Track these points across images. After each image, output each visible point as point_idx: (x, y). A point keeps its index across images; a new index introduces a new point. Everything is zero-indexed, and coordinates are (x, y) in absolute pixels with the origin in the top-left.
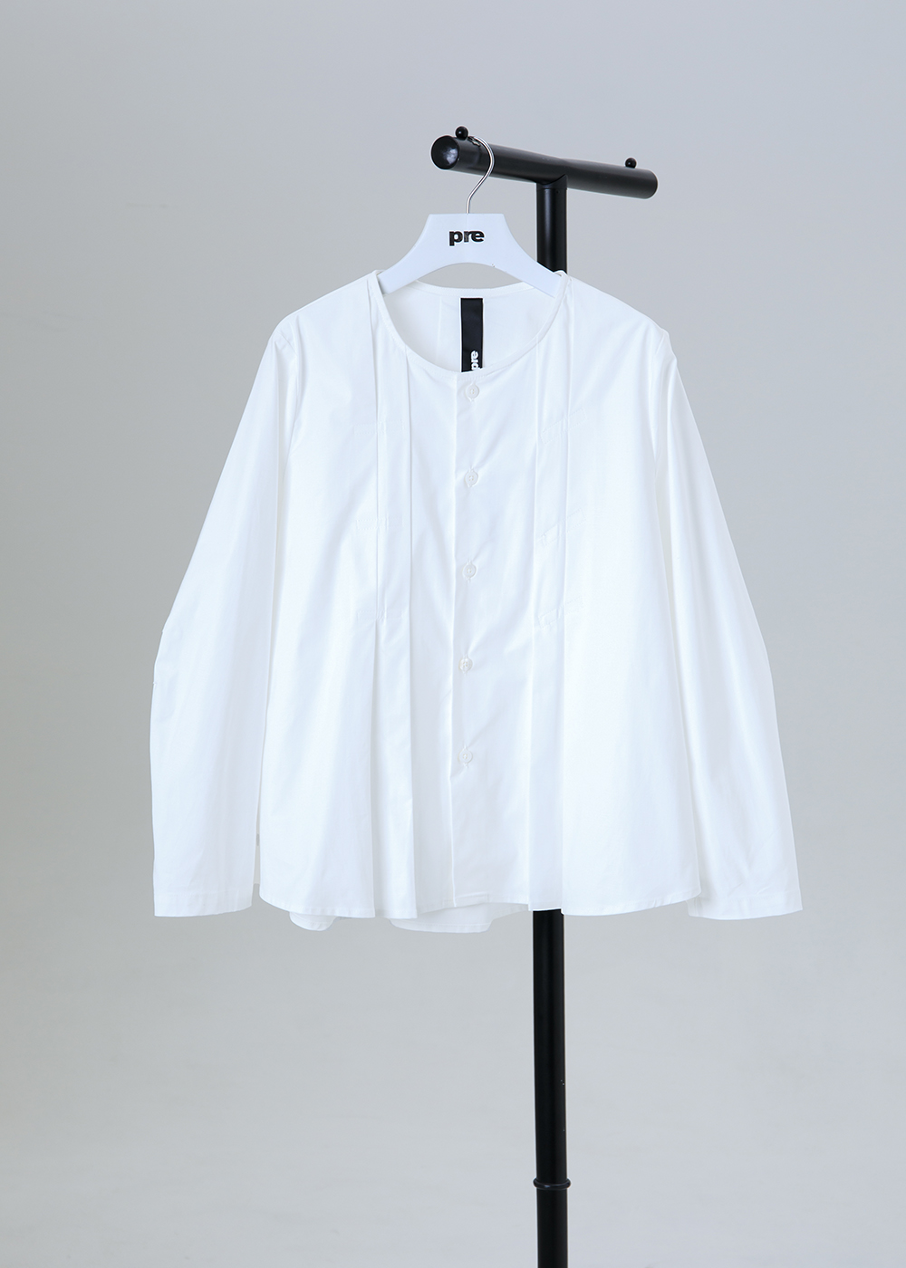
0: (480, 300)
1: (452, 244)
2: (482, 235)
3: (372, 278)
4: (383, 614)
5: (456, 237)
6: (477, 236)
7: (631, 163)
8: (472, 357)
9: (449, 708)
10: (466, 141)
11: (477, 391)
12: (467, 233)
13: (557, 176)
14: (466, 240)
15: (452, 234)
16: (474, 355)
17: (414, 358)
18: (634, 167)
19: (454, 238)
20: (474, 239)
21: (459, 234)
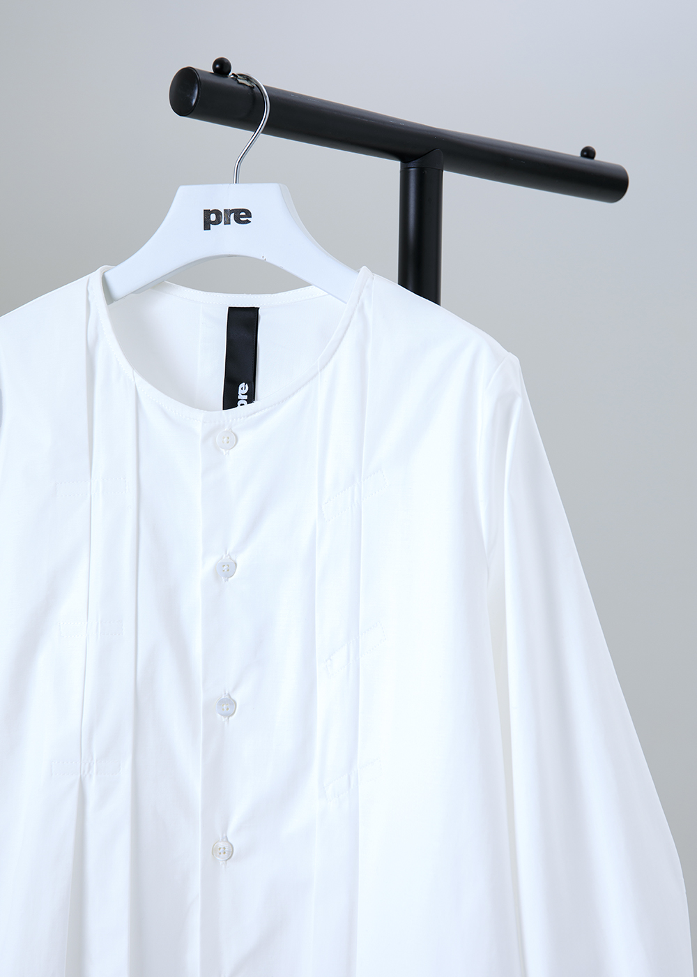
0: (255, 311)
1: (207, 227)
2: (248, 214)
3: (95, 278)
4: (90, 768)
5: (213, 217)
6: (242, 216)
8: (240, 392)
9: (195, 920)
10: (228, 79)
11: (233, 440)
12: (228, 212)
14: (228, 222)
15: (207, 213)
16: (243, 389)
17: (149, 392)
19: (211, 219)
20: (238, 220)
21: (217, 213)
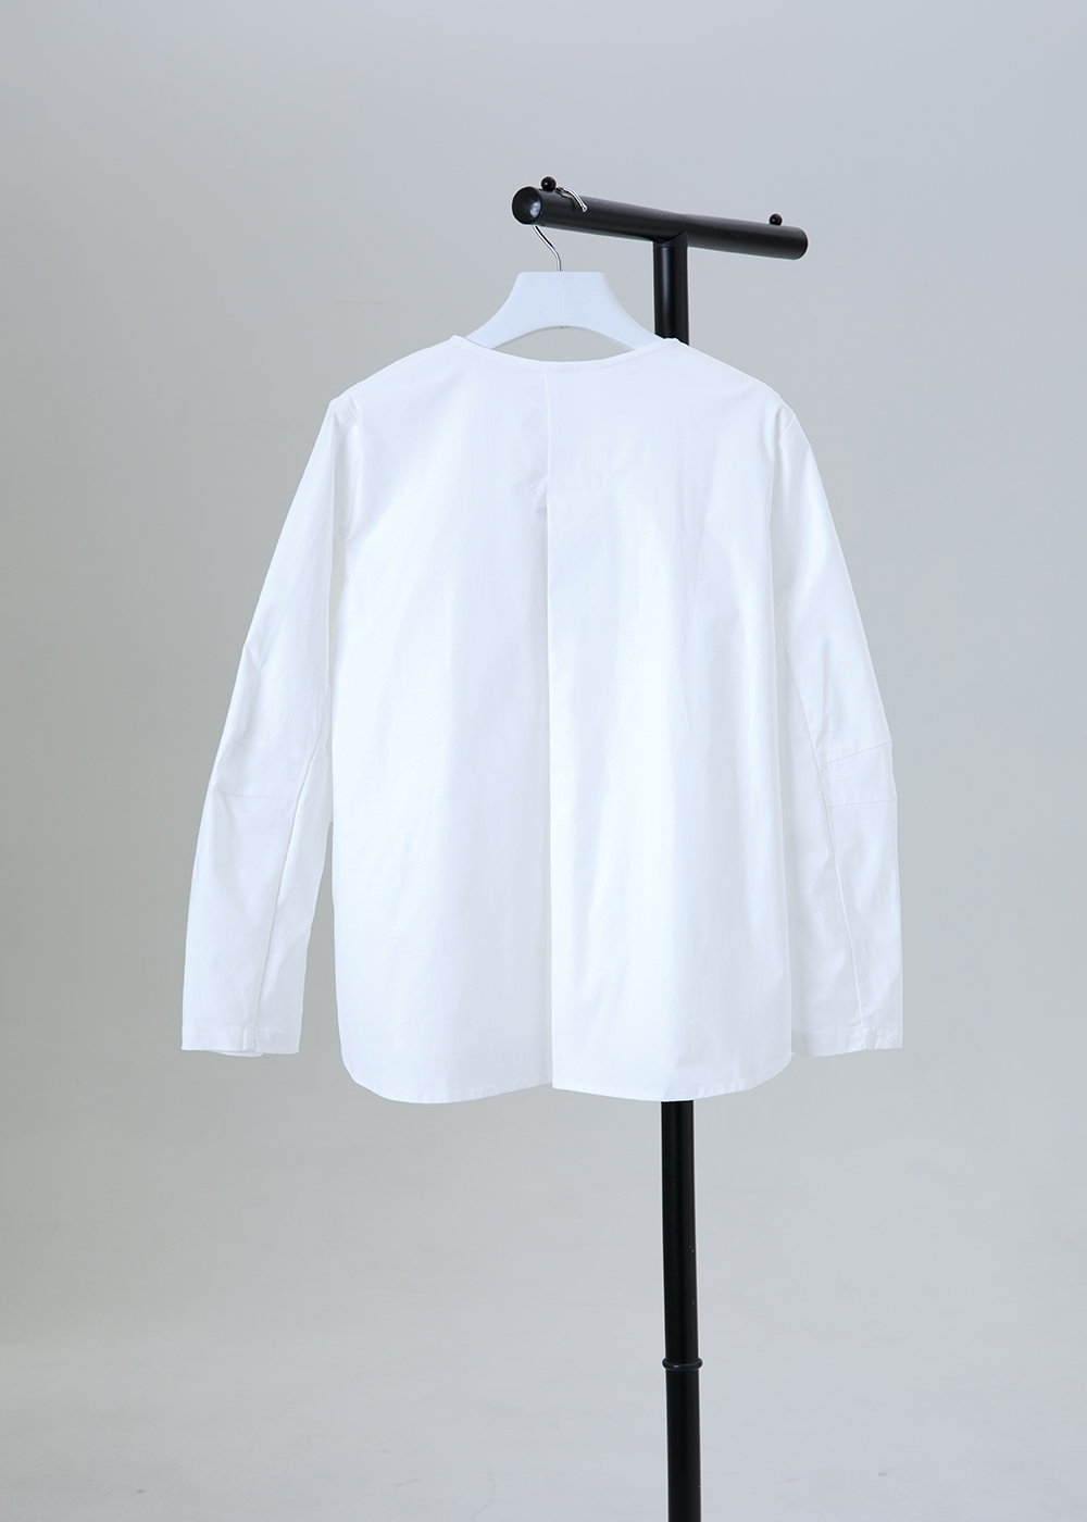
7: (776, 220)
10: (554, 193)
13: (675, 234)
18: (779, 224)
